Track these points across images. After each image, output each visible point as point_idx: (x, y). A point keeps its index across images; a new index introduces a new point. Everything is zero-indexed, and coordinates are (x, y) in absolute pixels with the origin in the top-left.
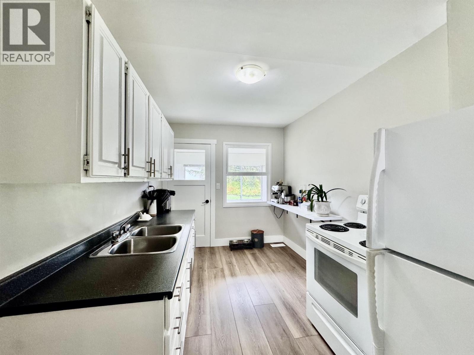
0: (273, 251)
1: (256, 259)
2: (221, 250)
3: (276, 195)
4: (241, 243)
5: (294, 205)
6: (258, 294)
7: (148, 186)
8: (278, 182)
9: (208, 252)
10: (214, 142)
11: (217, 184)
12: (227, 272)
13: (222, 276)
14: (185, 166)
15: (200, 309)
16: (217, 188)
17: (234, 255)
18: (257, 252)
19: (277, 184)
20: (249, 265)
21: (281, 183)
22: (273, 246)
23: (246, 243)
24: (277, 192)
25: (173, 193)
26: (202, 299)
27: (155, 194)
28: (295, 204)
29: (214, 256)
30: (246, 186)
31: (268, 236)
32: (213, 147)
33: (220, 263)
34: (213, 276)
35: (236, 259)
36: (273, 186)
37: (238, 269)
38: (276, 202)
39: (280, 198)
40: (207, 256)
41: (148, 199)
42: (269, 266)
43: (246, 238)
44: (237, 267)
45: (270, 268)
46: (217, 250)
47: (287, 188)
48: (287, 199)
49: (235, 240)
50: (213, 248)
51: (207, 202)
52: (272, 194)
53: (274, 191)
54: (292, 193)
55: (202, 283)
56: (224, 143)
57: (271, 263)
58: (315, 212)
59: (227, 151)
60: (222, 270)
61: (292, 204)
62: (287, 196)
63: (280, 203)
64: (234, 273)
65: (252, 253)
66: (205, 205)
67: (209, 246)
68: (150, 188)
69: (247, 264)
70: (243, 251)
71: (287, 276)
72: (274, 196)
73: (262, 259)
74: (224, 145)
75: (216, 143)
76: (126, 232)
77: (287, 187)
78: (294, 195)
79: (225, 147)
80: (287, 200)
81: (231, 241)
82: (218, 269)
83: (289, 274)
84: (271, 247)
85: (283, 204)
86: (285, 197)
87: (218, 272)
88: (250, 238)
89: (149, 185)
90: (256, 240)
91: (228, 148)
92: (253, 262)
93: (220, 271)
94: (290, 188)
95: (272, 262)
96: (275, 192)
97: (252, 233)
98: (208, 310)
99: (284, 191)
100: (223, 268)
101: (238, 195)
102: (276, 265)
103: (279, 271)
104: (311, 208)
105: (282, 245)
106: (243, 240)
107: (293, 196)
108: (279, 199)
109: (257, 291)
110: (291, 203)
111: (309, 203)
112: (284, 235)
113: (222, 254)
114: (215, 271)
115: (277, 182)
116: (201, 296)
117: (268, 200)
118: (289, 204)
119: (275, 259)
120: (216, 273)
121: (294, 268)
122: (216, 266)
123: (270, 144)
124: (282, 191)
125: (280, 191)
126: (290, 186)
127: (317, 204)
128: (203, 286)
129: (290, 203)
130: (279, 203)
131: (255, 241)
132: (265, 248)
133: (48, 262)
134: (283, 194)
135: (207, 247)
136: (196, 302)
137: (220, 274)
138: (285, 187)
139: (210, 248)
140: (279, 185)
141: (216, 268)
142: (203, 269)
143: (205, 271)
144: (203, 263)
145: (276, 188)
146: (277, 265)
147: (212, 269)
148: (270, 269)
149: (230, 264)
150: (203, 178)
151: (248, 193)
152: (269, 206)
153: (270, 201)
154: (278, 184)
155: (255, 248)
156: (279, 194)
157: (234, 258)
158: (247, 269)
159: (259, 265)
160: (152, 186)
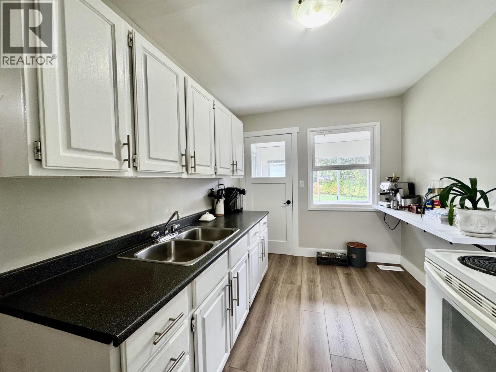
0: (379, 276)
1: (350, 282)
2: (305, 262)
3: (386, 196)
4: (332, 257)
5: (417, 212)
6: (341, 338)
7: (217, 184)
8: (391, 176)
9: (288, 262)
10: (295, 130)
11: (300, 182)
12: (305, 292)
13: (297, 297)
14: (269, 162)
15: (257, 334)
16: (300, 187)
17: (321, 271)
18: (354, 273)
19: (388, 180)
20: (338, 290)
21: (395, 178)
22: (381, 267)
23: (339, 258)
24: (388, 191)
25: (243, 192)
26: (265, 321)
27: (224, 192)
28: (419, 210)
29: (295, 268)
30: (358, 184)
31: (375, 254)
32: (295, 137)
33: (299, 278)
34: (286, 295)
35: (322, 277)
36: (383, 184)
37: (320, 292)
38: (386, 206)
39: (392, 201)
40: (287, 267)
41: (215, 198)
42: (368, 297)
43: (340, 251)
44: (319, 288)
45: (370, 300)
46: (300, 261)
47: (406, 187)
48: (405, 202)
49: (324, 251)
50: (296, 257)
51: (288, 202)
52: (379, 194)
53: (384, 191)
54: (417, 193)
55: (271, 300)
56: (309, 130)
57: (373, 293)
58: (457, 226)
59: (313, 140)
60: (300, 289)
61: (414, 210)
62: (404, 197)
63: (392, 207)
64: (314, 296)
65: (346, 272)
66: (286, 206)
67: (292, 255)
68: (220, 186)
69: (335, 287)
70: (334, 268)
71: (398, 322)
72: (384, 197)
73: (359, 285)
74: (308, 133)
75: (298, 132)
76: (173, 232)
77: (407, 184)
78: (418, 196)
79: (309, 135)
80: (404, 205)
81: (318, 252)
82: (295, 286)
83: (401, 318)
84: (378, 270)
85: (397, 209)
86: (402, 199)
87: (294, 290)
88: (345, 251)
89: (219, 183)
90: (354, 256)
91: (314, 135)
92: (345, 286)
93: (296, 289)
94: (412, 187)
95: (376, 293)
96: (386, 191)
97: (347, 245)
98: (267, 338)
99: (400, 190)
100: (300, 286)
101: (347, 196)
102: (381, 299)
103: (385, 310)
104: (450, 220)
105: (399, 269)
106: (335, 254)
107: (416, 199)
108: (390, 202)
109: (341, 333)
110: (412, 208)
111: (446, 211)
112: (401, 255)
113: (305, 267)
114: (290, 288)
115: (389, 178)
116: (264, 316)
117: (374, 203)
118: (409, 211)
119: (382, 288)
120: (291, 290)
121: (414, 310)
122: (294, 281)
123: (378, 124)
124: (397, 191)
125: (393, 190)
126: (413, 183)
127: (459, 213)
128: (270, 304)
129: (409, 209)
130: (390, 207)
131: (352, 257)
132: (367, 269)
133: (63, 259)
134: (398, 195)
135: (289, 255)
136: (257, 323)
137: (295, 292)
138: (402, 184)
139: (293, 256)
140: (391, 182)
141: (293, 284)
142: (277, 282)
143: (279, 285)
144: (279, 274)
145: (386, 186)
146: (384, 298)
147: (288, 285)
148: (369, 304)
149: (312, 282)
150: (283, 175)
151: (361, 193)
152: (376, 212)
153: (378, 204)
154: (390, 179)
155: (352, 266)
156: (391, 194)
157: (319, 275)
158: (334, 295)
159: (354, 292)
160: (223, 184)
